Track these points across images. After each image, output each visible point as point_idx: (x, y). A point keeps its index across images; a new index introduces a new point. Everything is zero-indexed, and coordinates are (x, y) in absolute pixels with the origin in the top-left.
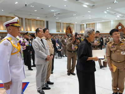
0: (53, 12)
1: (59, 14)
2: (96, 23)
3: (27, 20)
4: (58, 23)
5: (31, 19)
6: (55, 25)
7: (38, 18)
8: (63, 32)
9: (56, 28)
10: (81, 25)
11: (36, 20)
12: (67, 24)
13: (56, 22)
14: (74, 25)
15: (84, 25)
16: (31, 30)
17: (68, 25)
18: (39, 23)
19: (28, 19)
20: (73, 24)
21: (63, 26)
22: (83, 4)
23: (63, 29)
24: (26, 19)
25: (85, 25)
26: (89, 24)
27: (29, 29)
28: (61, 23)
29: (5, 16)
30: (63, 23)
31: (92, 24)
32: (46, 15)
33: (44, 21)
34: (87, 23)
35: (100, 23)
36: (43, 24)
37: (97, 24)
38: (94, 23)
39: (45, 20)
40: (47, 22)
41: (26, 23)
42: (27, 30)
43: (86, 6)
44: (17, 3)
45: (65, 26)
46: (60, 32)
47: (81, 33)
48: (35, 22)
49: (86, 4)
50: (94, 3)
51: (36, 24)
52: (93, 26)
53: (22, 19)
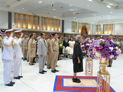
0: (72, 12)
1: (78, 13)
2: (115, 24)
3: (43, 18)
4: (74, 22)
5: (47, 18)
6: (70, 25)
7: (55, 17)
8: (78, 32)
9: (72, 28)
10: (97, 25)
11: (53, 19)
12: (83, 23)
13: (72, 22)
14: (90, 25)
15: (100, 25)
16: (47, 29)
17: (84, 25)
18: (55, 21)
19: (45, 18)
20: (89, 24)
21: (79, 26)
22: (107, 4)
23: (79, 29)
24: (42, 17)
25: (102, 26)
26: (107, 25)
27: (44, 28)
28: (76, 23)
30: (79, 23)
31: (110, 25)
32: (63, 14)
33: (60, 20)
34: (104, 24)
35: (120, 24)
36: (58, 23)
37: (116, 26)
38: (113, 24)
40: (63, 21)
41: (42, 22)
42: (43, 29)
44: (41, 2)
45: (81, 26)
46: (75, 32)
47: (97, 33)
48: (51, 21)
49: (111, 4)
51: (52, 23)
52: (111, 27)
53: (39, 17)
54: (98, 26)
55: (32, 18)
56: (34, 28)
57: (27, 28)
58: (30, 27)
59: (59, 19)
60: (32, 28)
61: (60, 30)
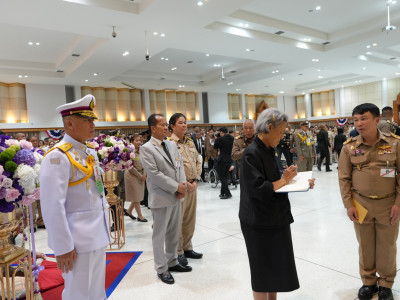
0: (219, 70)
1: (233, 72)
2: (339, 90)
3: (154, 94)
4: (233, 95)
5: (163, 91)
6: (225, 102)
7: (181, 87)
8: (247, 118)
9: (229, 109)
10: (296, 97)
11: (178, 93)
12: (256, 96)
13: (229, 94)
14: (275, 98)
15: (303, 96)
17: (260, 99)
18: (183, 98)
19: (157, 92)
20: (272, 96)
21: (246, 104)
22: (296, 41)
23: (247, 110)
24: (150, 91)
25: (307, 98)
26: (319, 93)
28: (240, 96)
29: (101, 88)
30: (246, 95)
31: (328, 92)
32: (200, 77)
33: (196, 94)
34: (313, 90)
35: (351, 87)
36: (193, 100)
37: (342, 92)
38: (333, 91)
39: (200, 90)
40: (205, 96)
41: (151, 102)
43: (304, 46)
44: (127, 53)
45: (253, 102)
46: (238, 118)
47: (296, 117)
48: (174, 98)
49: (305, 40)
50: (327, 35)
51: (178, 103)
52: (331, 97)
53: (142, 91)
54: (299, 100)
55: (126, 96)
56: (133, 118)
57: (115, 120)
58: (121, 118)
59: (196, 91)
60: (128, 120)
61: (199, 118)
